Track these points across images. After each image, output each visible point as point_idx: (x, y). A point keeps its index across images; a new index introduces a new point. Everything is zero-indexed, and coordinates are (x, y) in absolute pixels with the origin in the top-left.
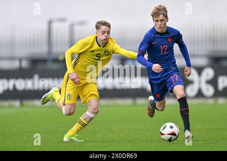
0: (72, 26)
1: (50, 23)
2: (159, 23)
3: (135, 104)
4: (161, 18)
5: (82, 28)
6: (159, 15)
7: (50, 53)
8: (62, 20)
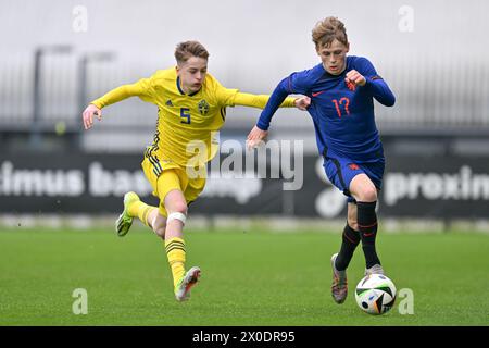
0: (84, 62)
1: (38, 55)
2: (331, 58)
3: (211, 229)
4: (336, 49)
5: (105, 67)
6: (330, 41)
7: (36, 117)
8: (64, 49)
